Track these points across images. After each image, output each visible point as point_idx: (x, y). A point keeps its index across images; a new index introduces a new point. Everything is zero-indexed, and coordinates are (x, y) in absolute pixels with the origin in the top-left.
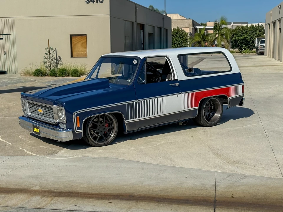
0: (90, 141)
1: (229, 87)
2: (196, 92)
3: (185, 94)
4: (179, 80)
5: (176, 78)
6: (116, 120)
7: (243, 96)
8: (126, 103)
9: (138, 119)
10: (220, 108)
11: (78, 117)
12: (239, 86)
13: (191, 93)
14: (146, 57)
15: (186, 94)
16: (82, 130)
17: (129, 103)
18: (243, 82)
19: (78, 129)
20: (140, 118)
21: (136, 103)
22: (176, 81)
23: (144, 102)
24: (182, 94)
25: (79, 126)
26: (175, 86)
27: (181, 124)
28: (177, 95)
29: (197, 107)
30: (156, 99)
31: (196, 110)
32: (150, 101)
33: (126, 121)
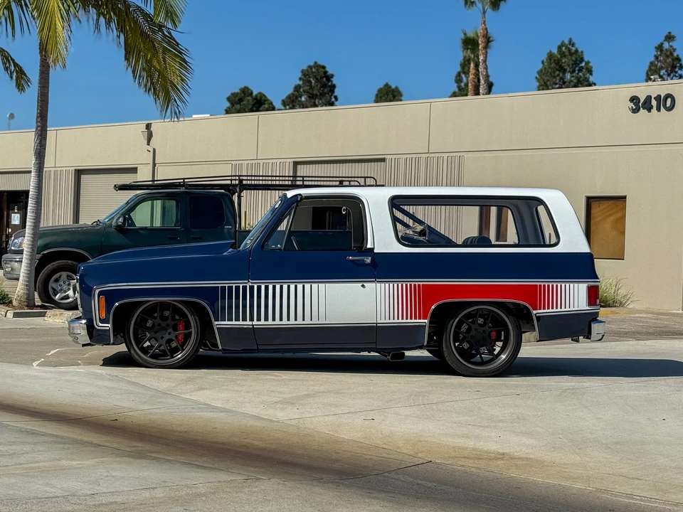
1: (538, 284)
2: (421, 283)
3: (387, 285)
4: (375, 251)
5: (370, 246)
6: (197, 318)
7: (597, 314)
8: (220, 285)
9: (248, 322)
11: (103, 298)
12: (576, 285)
13: (406, 285)
14: (300, 195)
15: (391, 285)
16: (109, 325)
17: (226, 285)
18: (598, 278)
19: (102, 321)
20: (255, 322)
21: (245, 288)
22: (367, 252)
23: (267, 288)
24: (378, 285)
25: (103, 316)
26: (363, 264)
28: (361, 284)
29: (426, 321)
30: (300, 287)
31: (422, 327)
33: (216, 323)
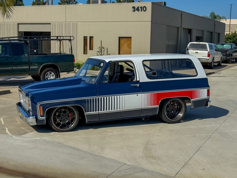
0: (53, 127)
1: (193, 90)
2: (156, 93)
3: (145, 94)
4: (140, 82)
5: (138, 80)
6: (78, 112)
7: (209, 99)
8: (87, 99)
9: (97, 112)
10: (183, 109)
11: (41, 107)
12: (204, 90)
13: (152, 94)
14: (111, 61)
15: (147, 94)
16: (44, 118)
17: (89, 98)
18: (209, 87)
19: (41, 116)
20: (100, 112)
21: (96, 99)
22: (137, 82)
23: (104, 98)
24: (142, 94)
25: (42, 114)
26: (136, 87)
27: (143, 119)
28: (137, 95)
29: (158, 106)
30: (116, 97)
31: (156, 108)
32: (109, 98)
33: (86, 113)
